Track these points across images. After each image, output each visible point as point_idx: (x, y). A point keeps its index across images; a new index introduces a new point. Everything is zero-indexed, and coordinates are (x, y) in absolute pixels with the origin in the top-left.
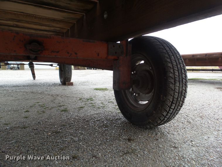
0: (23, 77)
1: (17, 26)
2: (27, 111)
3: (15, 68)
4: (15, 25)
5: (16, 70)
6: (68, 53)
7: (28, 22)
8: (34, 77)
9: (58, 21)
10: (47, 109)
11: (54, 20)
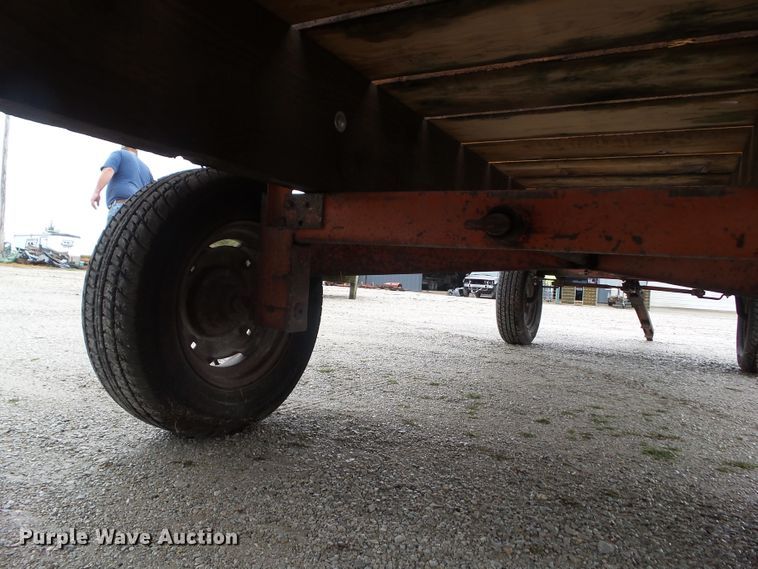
0: (619, 329)
1: (571, 175)
2: (542, 421)
3: (622, 301)
4: (566, 174)
5: (623, 308)
6: (609, 239)
7: (593, 158)
8: (648, 332)
9: (681, 135)
10: (606, 431)
11: (665, 136)
